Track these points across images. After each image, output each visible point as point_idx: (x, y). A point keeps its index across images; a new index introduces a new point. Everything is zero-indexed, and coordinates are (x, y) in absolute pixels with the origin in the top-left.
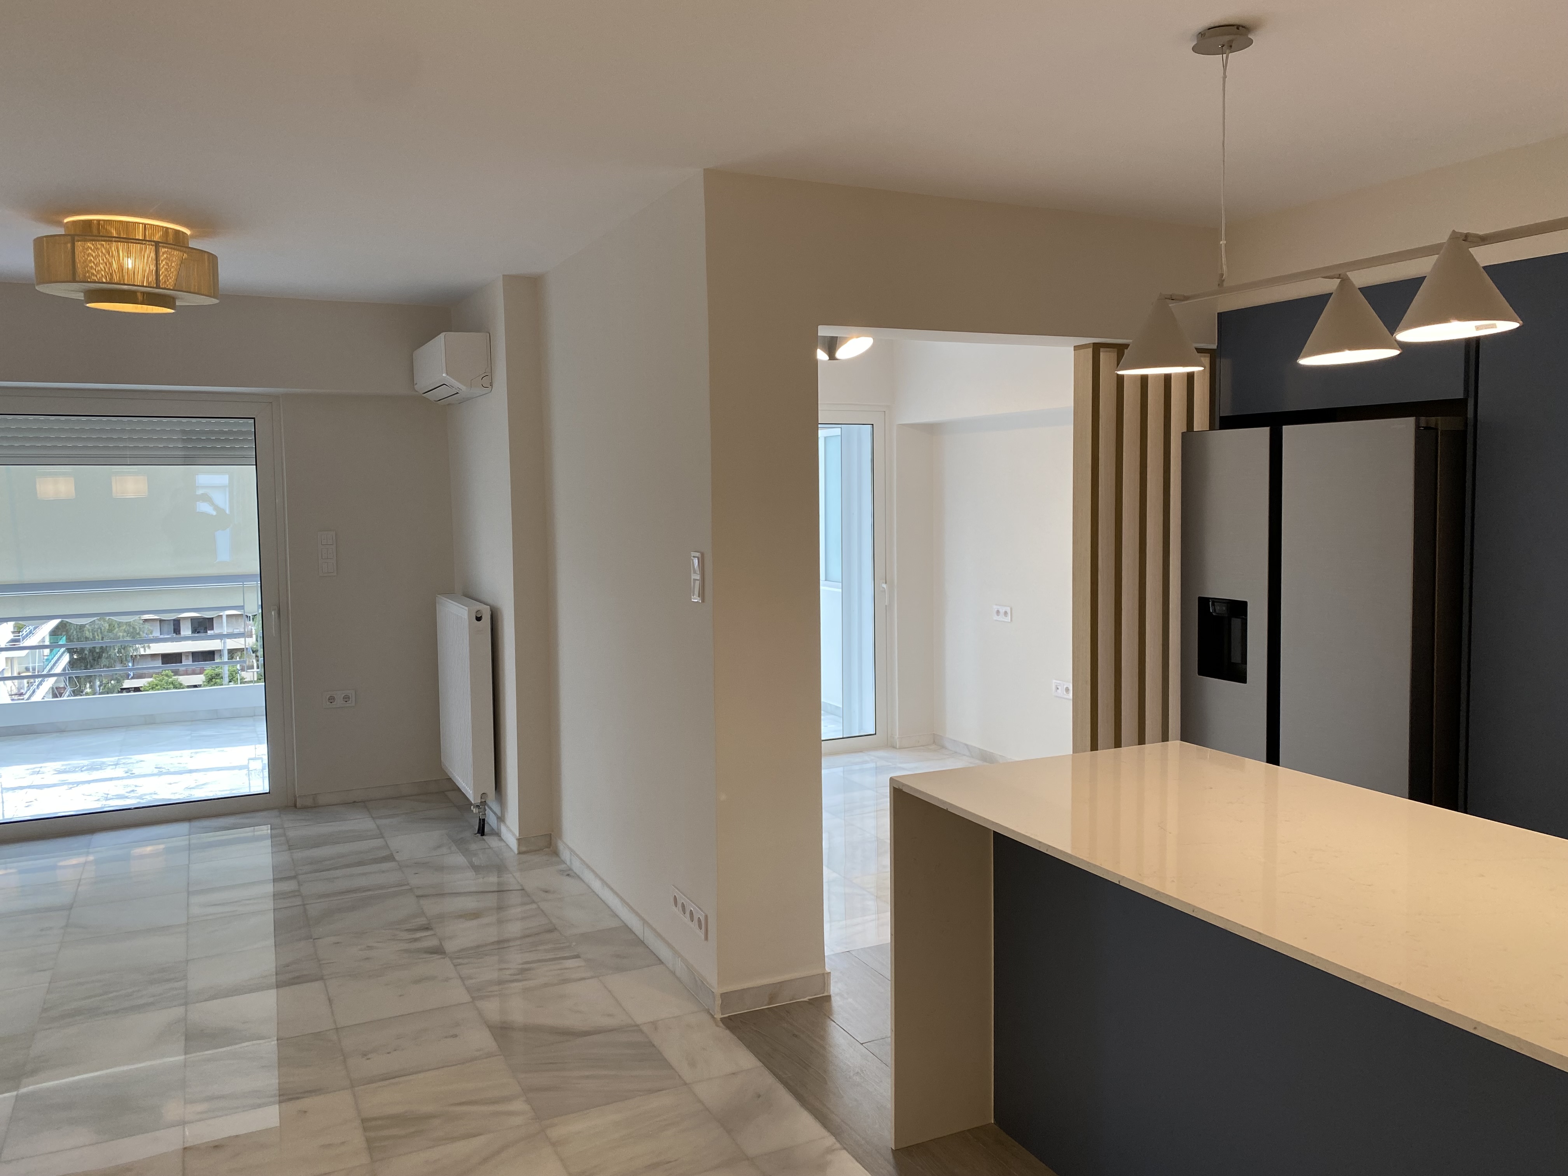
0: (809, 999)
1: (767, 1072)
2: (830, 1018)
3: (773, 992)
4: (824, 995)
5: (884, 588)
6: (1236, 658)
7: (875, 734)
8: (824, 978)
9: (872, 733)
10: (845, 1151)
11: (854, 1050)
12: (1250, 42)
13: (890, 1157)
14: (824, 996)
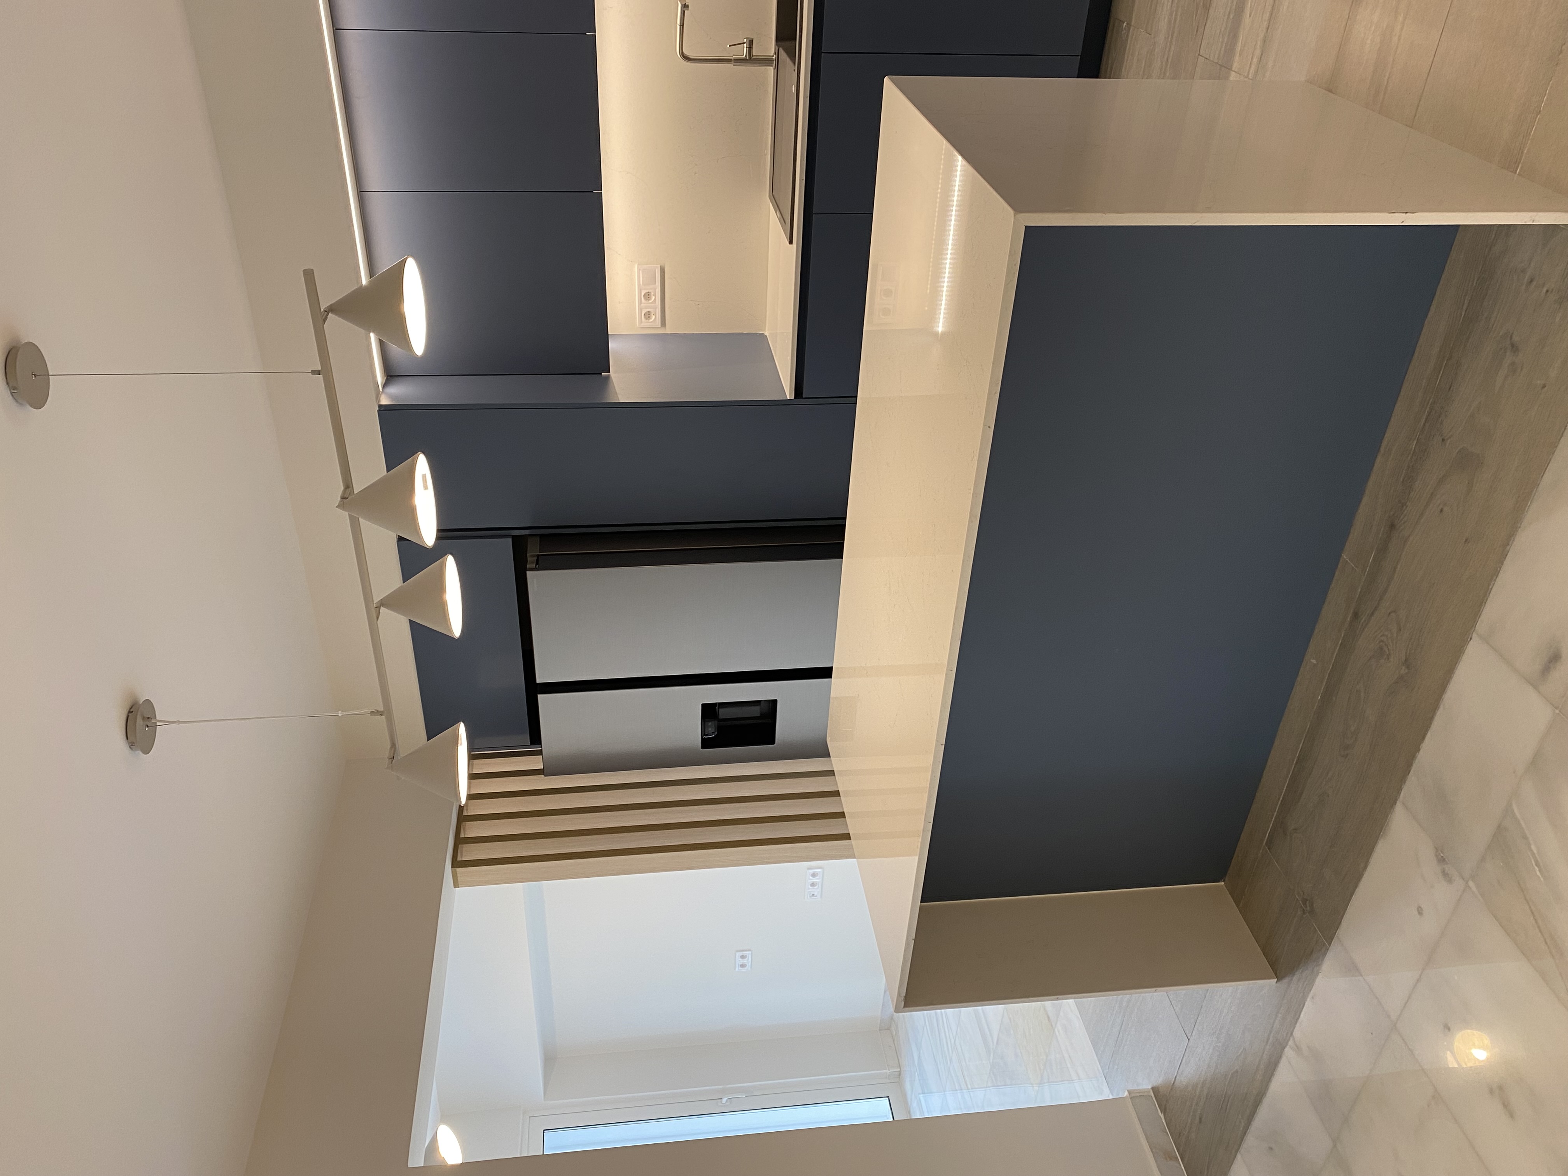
0: (1161, 1112)
1: (1244, 1145)
2: (1173, 1083)
3: (1162, 1155)
4: (1153, 1096)
5: (727, 1100)
6: (756, 711)
7: (888, 1097)
8: (1135, 1097)
9: (888, 1101)
10: (1294, 1034)
11: (1197, 1047)
12: (148, 701)
13: (1286, 981)
14: (1154, 1094)
